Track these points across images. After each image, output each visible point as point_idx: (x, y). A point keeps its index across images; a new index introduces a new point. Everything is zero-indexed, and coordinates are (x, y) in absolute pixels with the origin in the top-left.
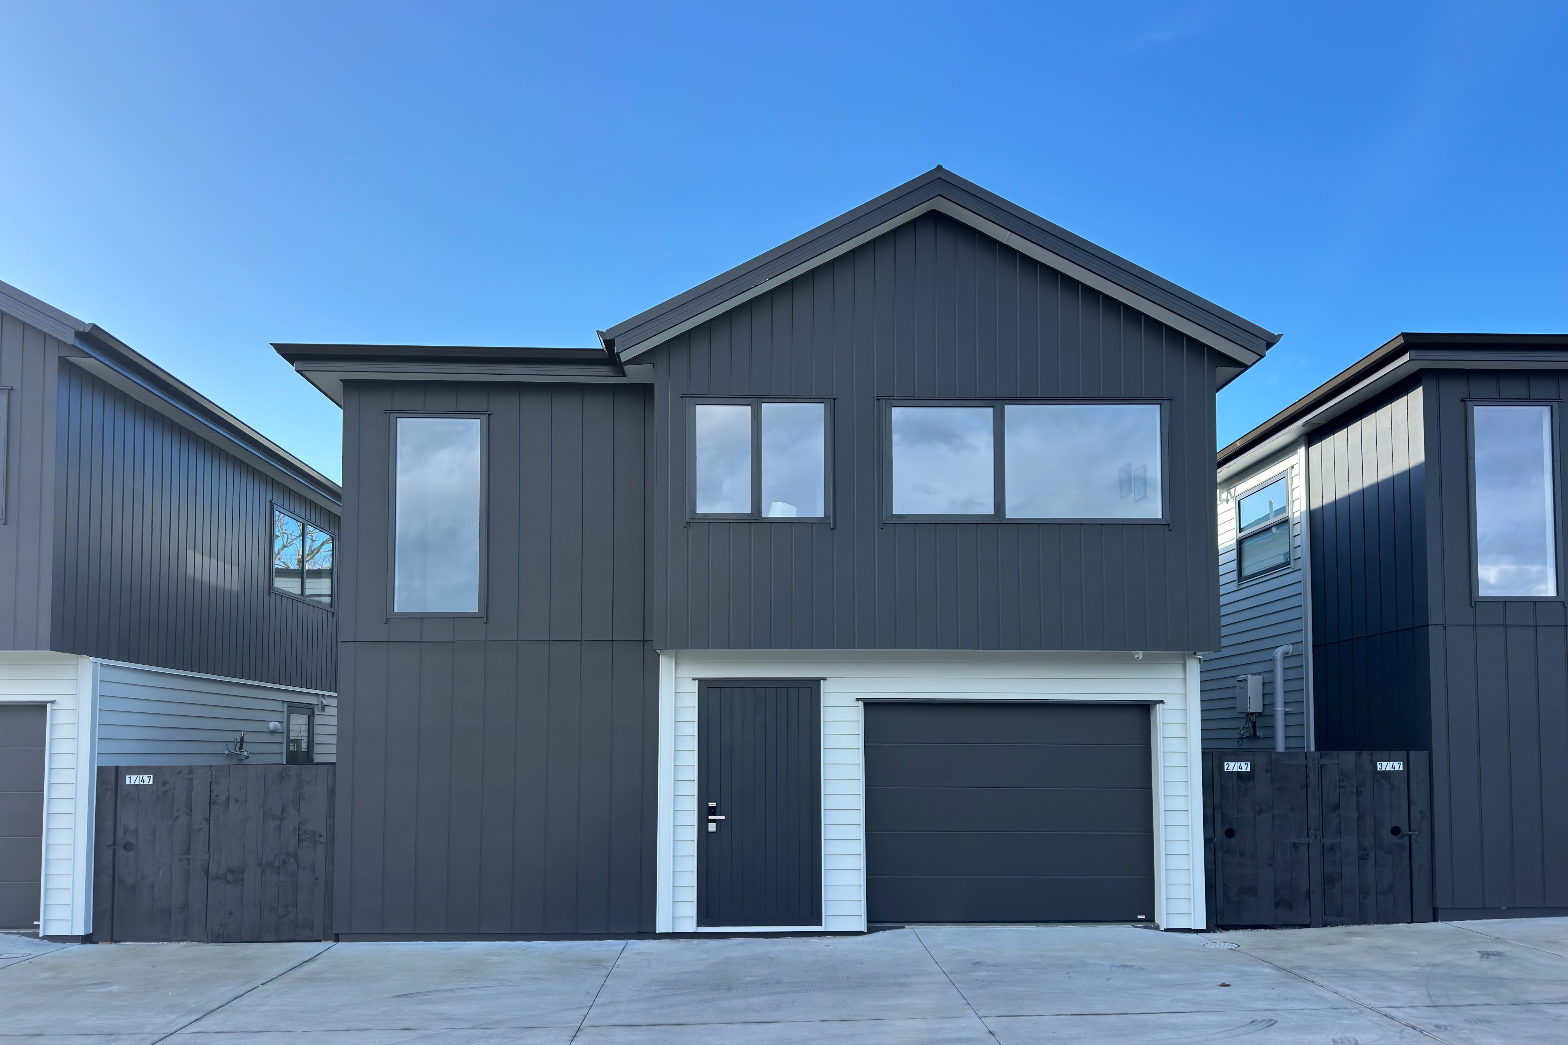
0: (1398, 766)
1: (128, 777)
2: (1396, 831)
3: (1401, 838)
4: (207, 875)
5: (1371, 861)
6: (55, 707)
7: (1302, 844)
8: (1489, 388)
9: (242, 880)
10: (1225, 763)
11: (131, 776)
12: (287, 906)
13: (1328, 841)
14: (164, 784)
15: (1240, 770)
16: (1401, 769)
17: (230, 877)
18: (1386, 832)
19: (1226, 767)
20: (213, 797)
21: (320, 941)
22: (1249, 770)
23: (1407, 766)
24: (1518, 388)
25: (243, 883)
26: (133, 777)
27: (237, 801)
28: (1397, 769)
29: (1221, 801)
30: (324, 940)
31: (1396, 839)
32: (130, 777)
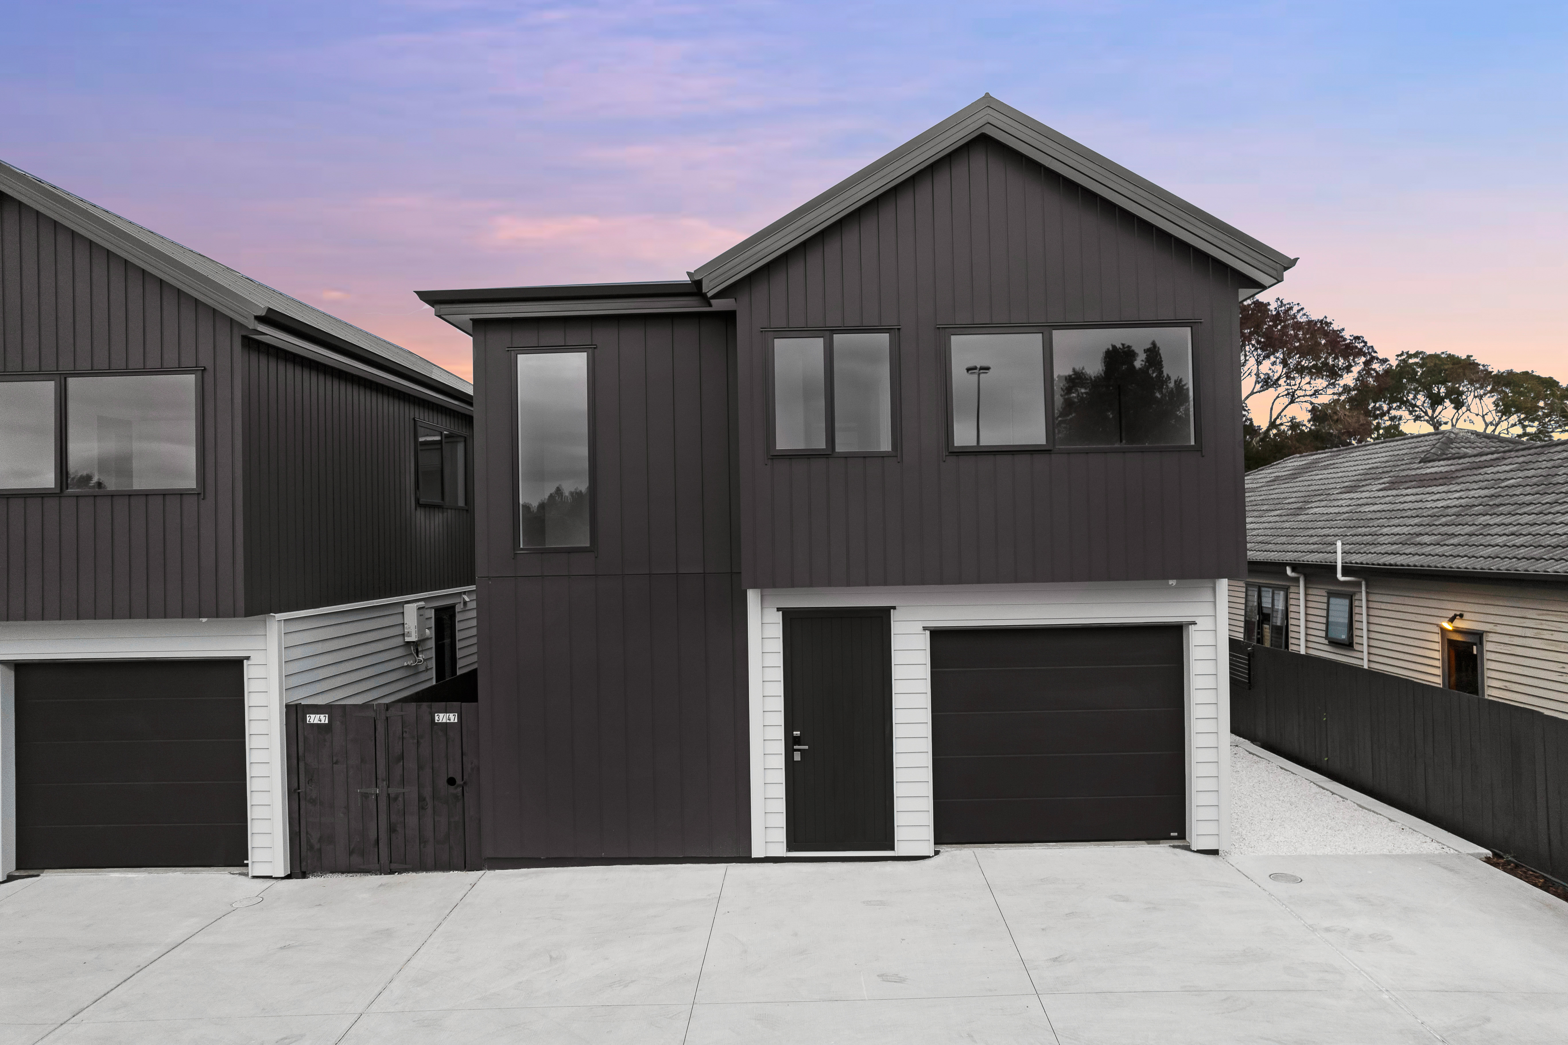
0: (453, 718)
2: (451, 781)
3: (456, 788)
5: (429, 811)
7: (372, 794)
8: (529, 337)
10: (308, 715)
13: (393, 791)
15: (319, 722)
16: (456, 721)
18: (442, 782)
19: (308, 719)
22: (327, 722)
23: (460, 718)
24: (555, 336)
28: (452, 721)
29: (304, 752)
31: (452, 789)
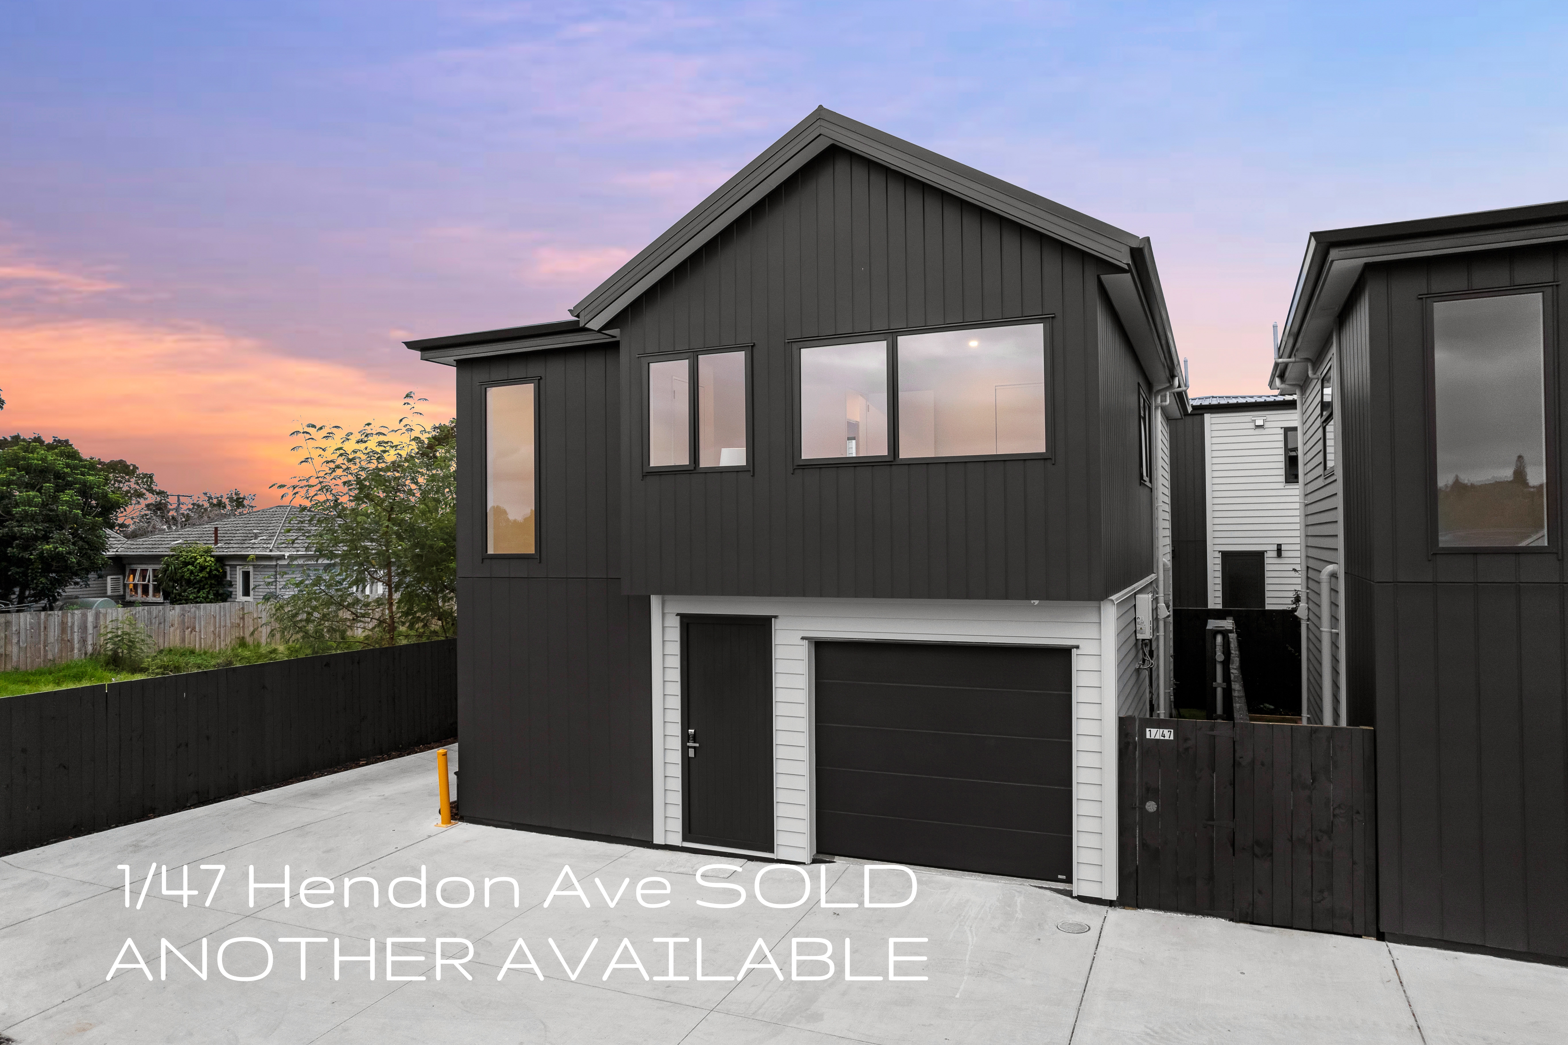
1: (1148, 730)
4: (1233, 845)
6: (1079, 652)
9: (1271, 855)
11: (1151, 729)
12: (1321, 891)
14: (1186, 740)
17: (1257, 850)
20: (1237, 758)
21: (1360, 936)
25: (1272, 859)
26: (1154, 731)
27: (1263, 764)
30: (1365, 936)
32: (1150, 731)
